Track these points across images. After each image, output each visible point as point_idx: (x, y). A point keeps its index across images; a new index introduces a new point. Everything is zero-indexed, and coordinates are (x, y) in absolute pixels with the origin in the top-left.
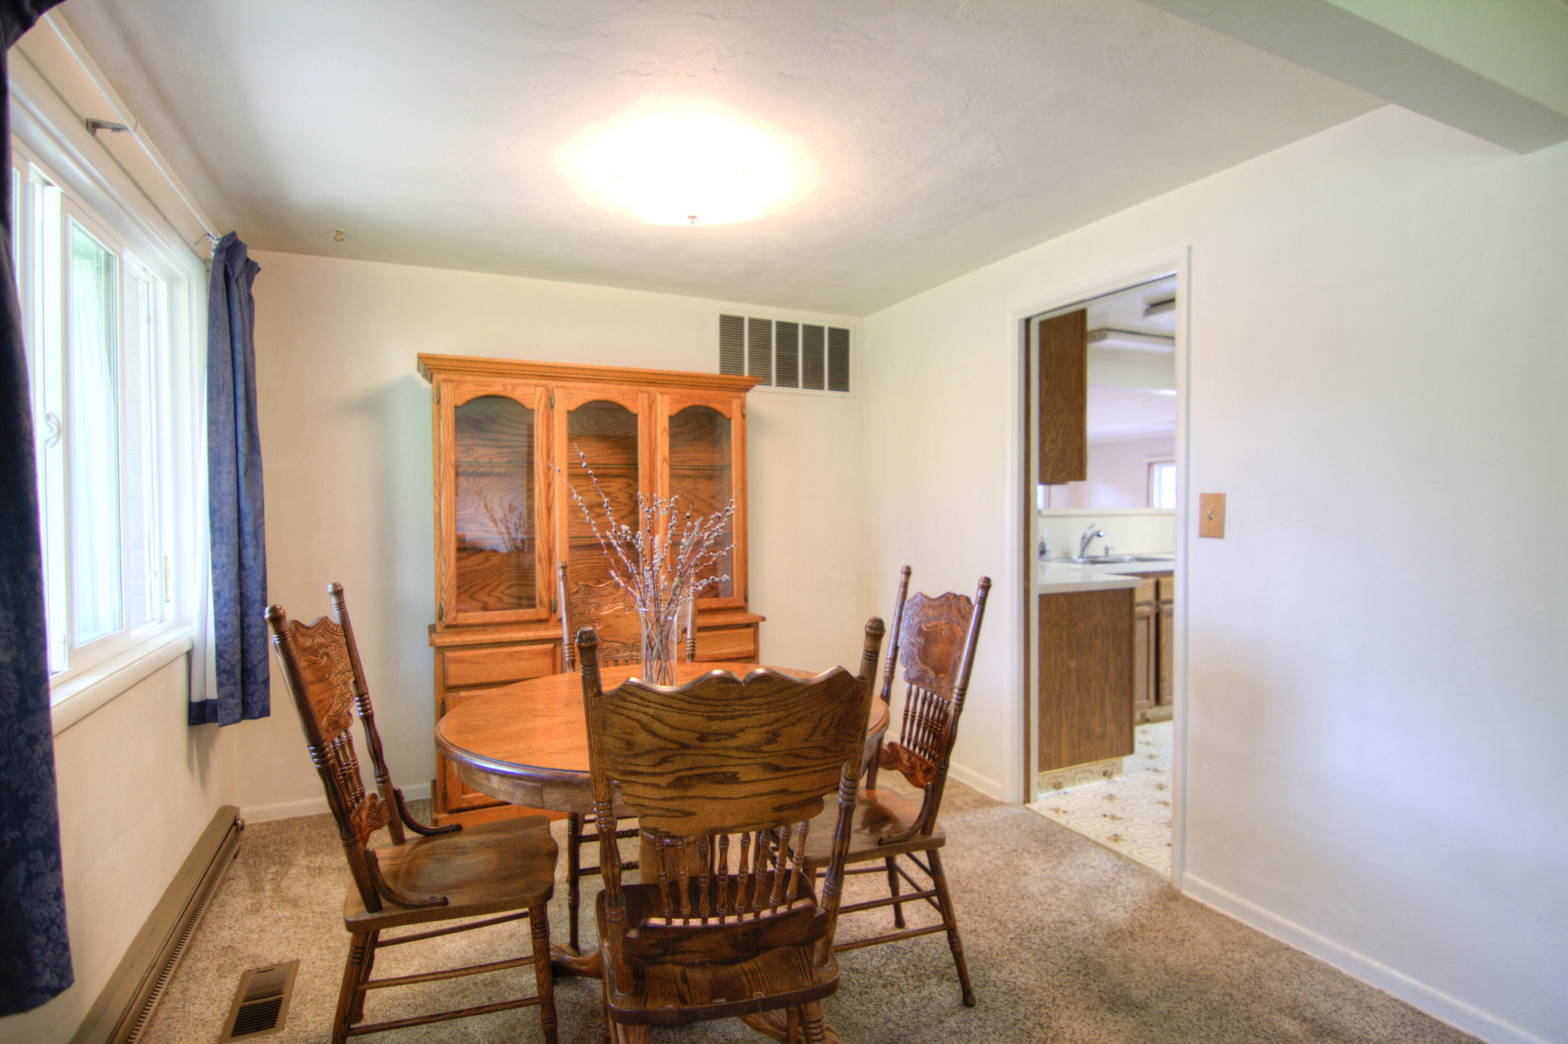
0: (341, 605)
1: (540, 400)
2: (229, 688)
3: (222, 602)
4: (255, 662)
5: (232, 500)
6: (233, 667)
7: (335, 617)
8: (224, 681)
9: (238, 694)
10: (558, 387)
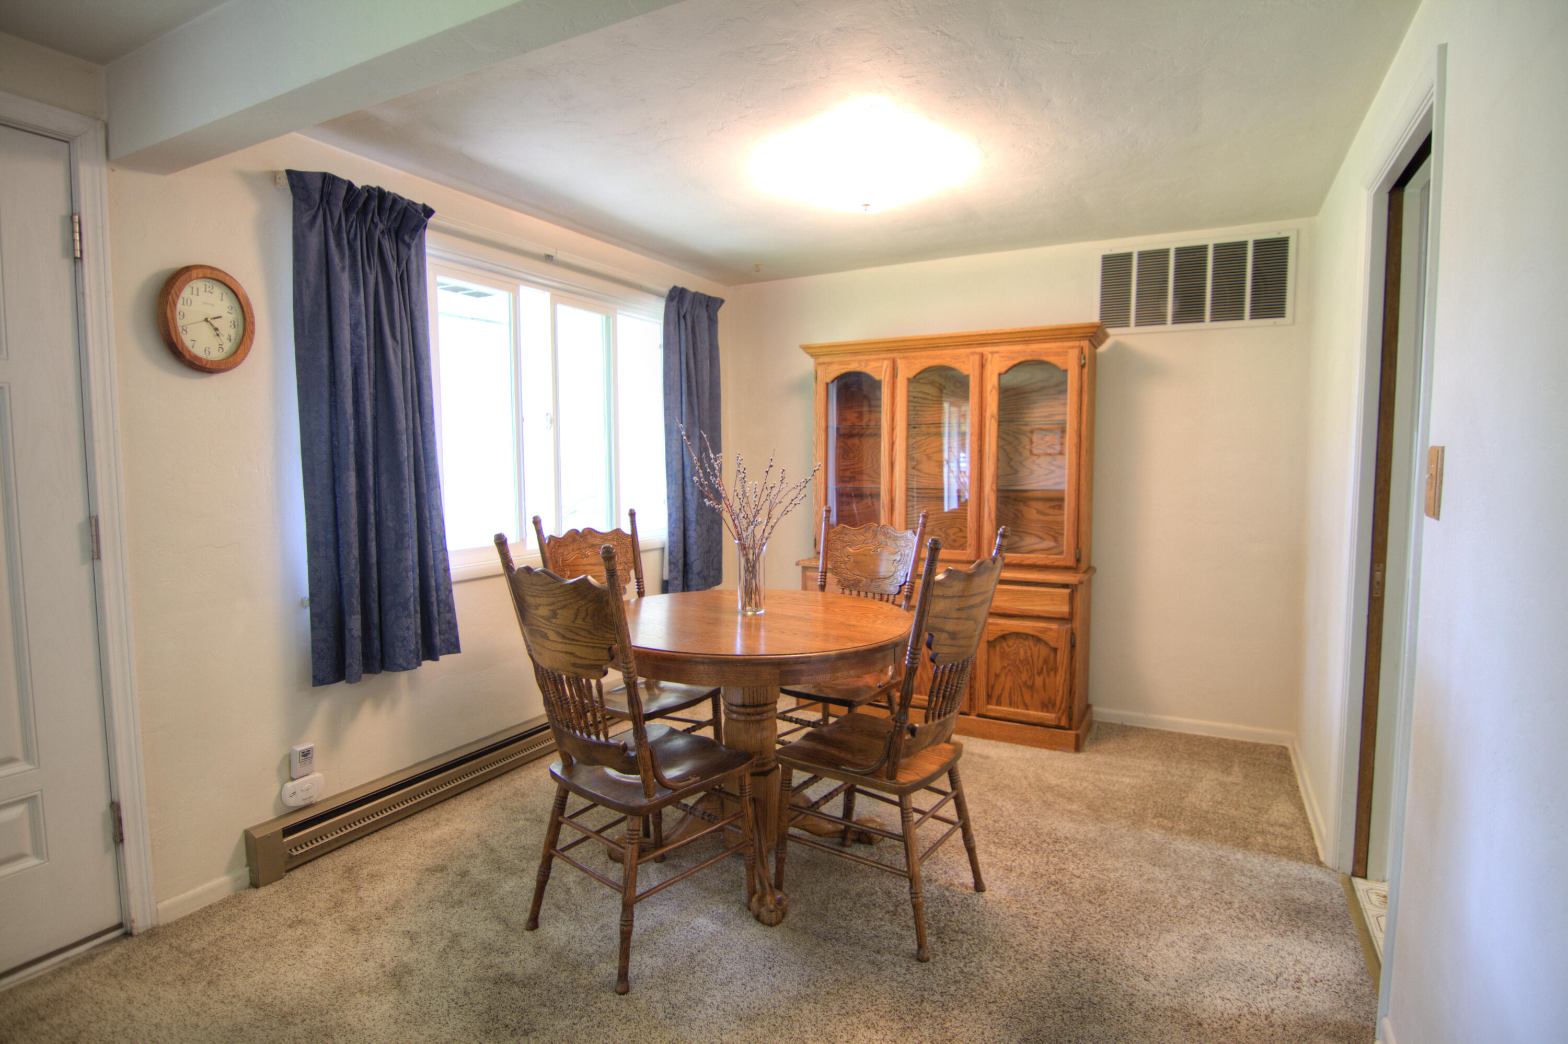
0: (633, 523)
1: (886, 372)
2: (674, 574)
3: (672, 520)
4: (692, 560)
5: (679, 457)
6: (677, 561)
7: (627, 530)
8: (672, 569)
9: (680, 578)
10: (901, 358)
